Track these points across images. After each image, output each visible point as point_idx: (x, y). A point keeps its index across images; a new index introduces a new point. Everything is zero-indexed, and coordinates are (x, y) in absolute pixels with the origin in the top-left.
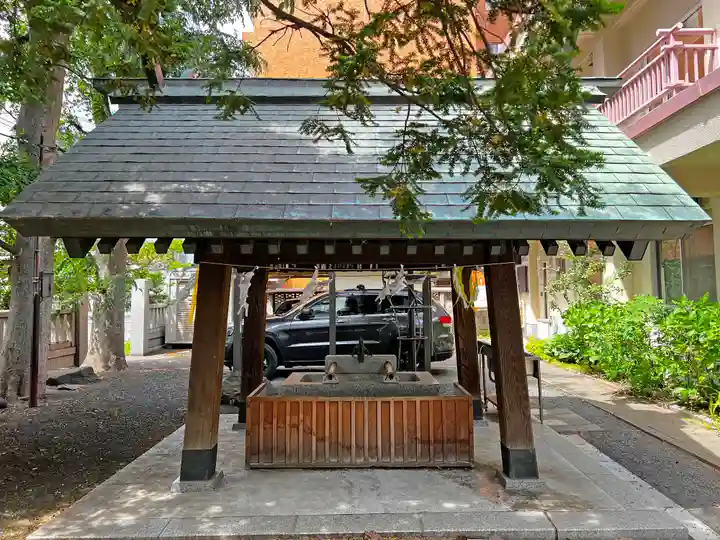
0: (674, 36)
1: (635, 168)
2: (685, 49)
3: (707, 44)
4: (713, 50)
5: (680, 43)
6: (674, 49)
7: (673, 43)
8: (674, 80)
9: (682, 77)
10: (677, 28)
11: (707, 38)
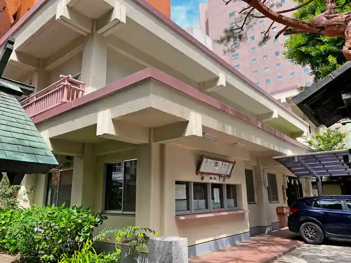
0: (67, 80)
1: (25, 132)
2: (71, 88)
3: (81, 88)
4: (83, 91)
5: (70, 84)
6: (67, 86)
7: (66, 83)
8: (65, 99)
9: (68, 99)
10: (69, 77)
11: (81, 86)
